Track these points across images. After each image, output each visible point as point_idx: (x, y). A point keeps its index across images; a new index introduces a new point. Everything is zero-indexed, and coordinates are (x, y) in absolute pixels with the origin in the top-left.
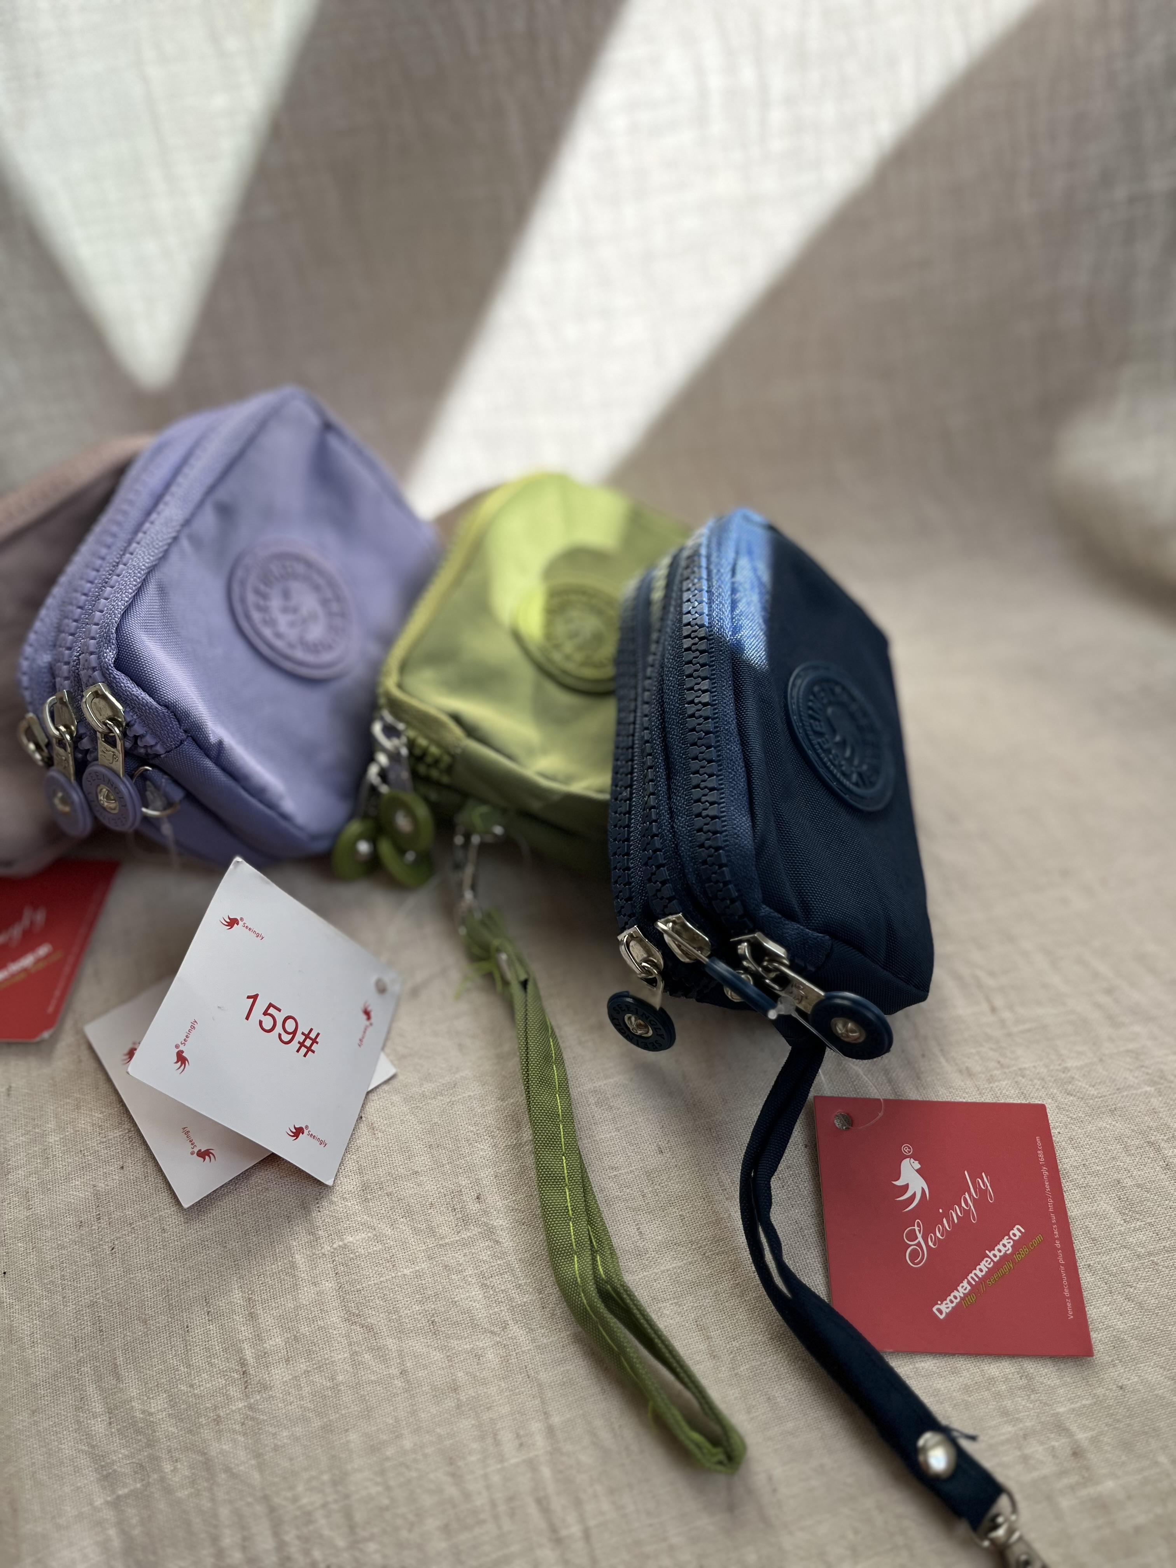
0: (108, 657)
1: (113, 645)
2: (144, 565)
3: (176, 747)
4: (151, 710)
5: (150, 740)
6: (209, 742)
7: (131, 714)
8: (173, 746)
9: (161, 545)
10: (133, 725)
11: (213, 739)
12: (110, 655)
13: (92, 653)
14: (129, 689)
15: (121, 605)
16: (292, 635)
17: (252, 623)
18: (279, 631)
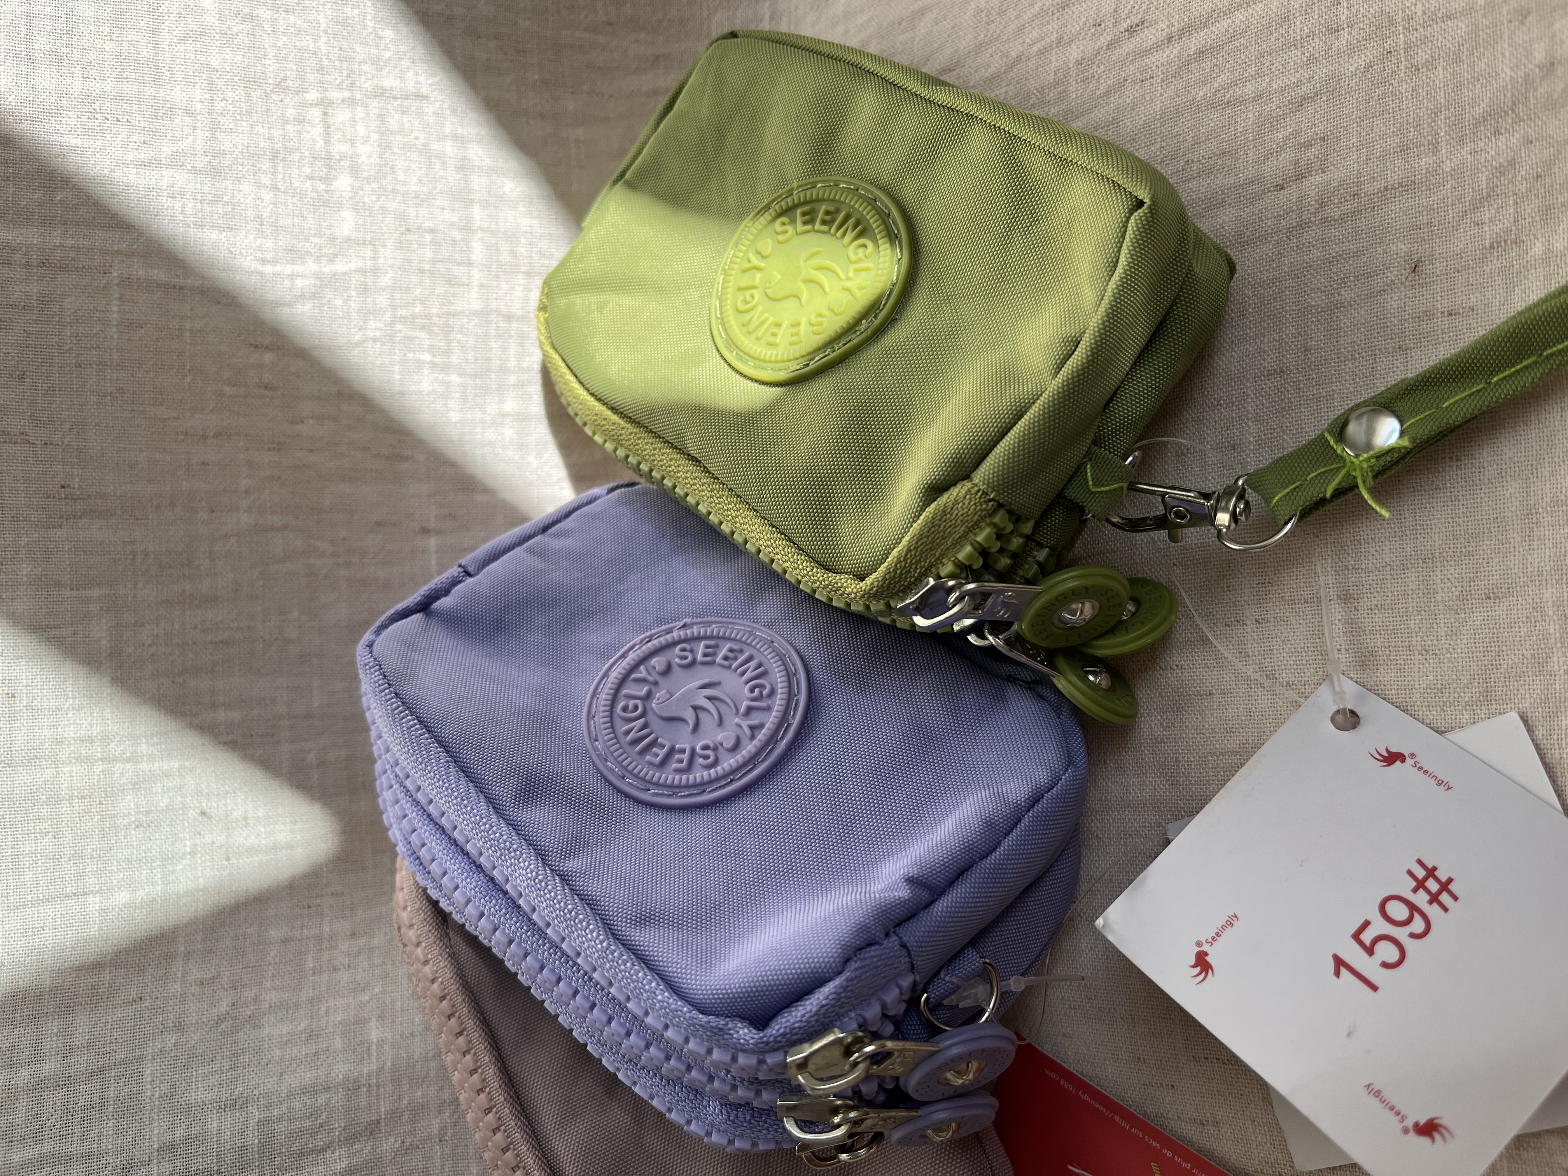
0: (747, 1038)
1: (727, 1024)
2: (601, 943)
3: (910, 955)
4: (849, 989)
5: (892, 996)
6: (908, 900)
7: (846, 1020)
8: (907, 959)
9: (572, 903)
10: (865, 1020)
11: (903, 893)
12: (744, 1033)
13: (734, 1059)
14: (807, 1015)
15: (663, 995)
16: (740, 726)
17: (711, 782)
18: (729, 744)
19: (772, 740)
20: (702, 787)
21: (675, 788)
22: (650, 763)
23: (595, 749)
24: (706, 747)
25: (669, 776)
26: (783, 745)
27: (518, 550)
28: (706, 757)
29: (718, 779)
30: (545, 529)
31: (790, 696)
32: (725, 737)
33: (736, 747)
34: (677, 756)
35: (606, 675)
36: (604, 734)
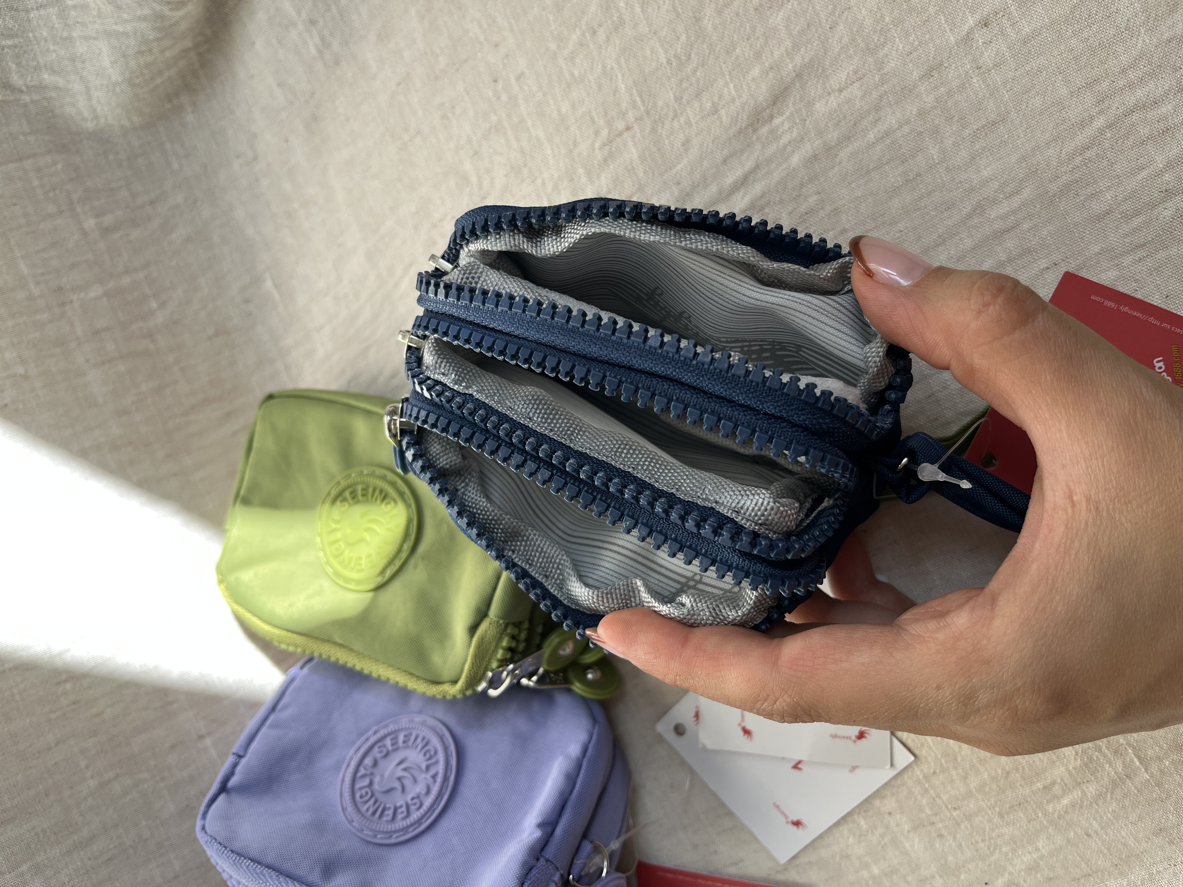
3: (553, 863)
6: (542, 836)
8: (552, 866)
16: (425, 778)
17: (423, 817)
18: (424, 791)
19: (446, 779)
20: (419, 821)
21: (405, 830)
22: (387, 821)
23: (354, 827)
24: (413, 799)
25: (400, 824)
26: (452, 778)
27: (264, 730)
28: (415, 804)
29: (426, 813)
30: (273, 709)
31: (446, 749)
32: (420, 788)
33: (428, 791)
34: (400, 810)
35: (343, 781)
36: (356, 817)
